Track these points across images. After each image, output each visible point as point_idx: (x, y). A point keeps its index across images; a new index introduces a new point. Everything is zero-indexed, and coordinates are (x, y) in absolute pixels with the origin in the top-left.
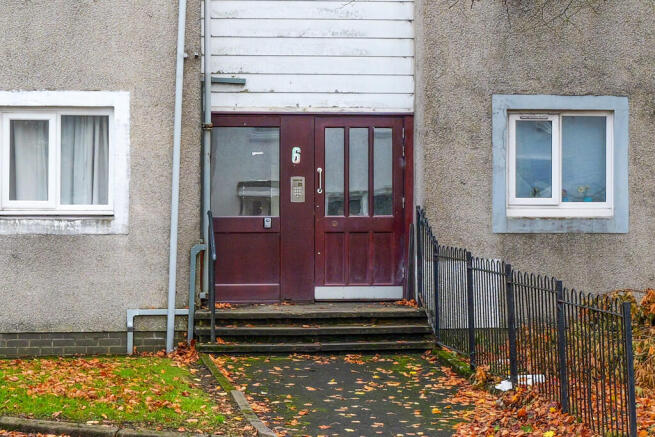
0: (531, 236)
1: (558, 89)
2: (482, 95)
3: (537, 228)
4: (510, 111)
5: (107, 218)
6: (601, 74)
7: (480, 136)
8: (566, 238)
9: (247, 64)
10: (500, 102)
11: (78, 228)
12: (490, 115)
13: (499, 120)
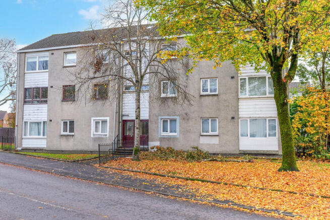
0: (164, 138)
1: (168, 115)
2: (157, 116)
3: (165, 137)
4: (161, 119)
5: (106, 135)
6: (175, 113)
7: (157, 123)
8: (169, 139)
9: (130, 113)
10: (160, 117)
11: (103, 137)
12: (158, 119)
13: (159, 120)
